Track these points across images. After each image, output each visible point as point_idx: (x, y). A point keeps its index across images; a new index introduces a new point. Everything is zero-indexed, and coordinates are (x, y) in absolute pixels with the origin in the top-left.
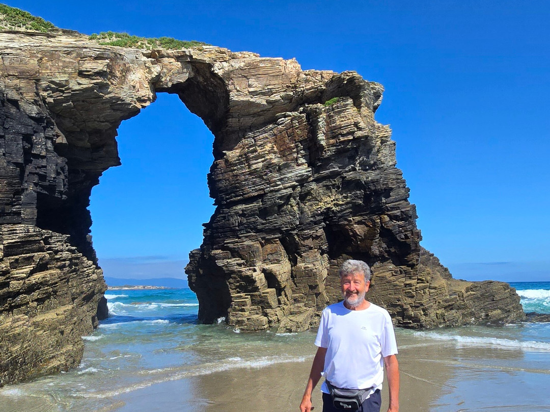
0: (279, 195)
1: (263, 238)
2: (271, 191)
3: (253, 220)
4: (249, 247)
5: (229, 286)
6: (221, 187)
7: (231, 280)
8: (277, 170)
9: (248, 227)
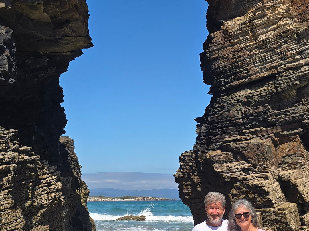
0: (299, 74)
1: (277, 135)
2: (288, 69)
3: (262, 109)
4: (259, 146)
5: (231, 198)
6: (218, 68)
7: (234, 191)
8: (295, 40)
9: (256, 119)
